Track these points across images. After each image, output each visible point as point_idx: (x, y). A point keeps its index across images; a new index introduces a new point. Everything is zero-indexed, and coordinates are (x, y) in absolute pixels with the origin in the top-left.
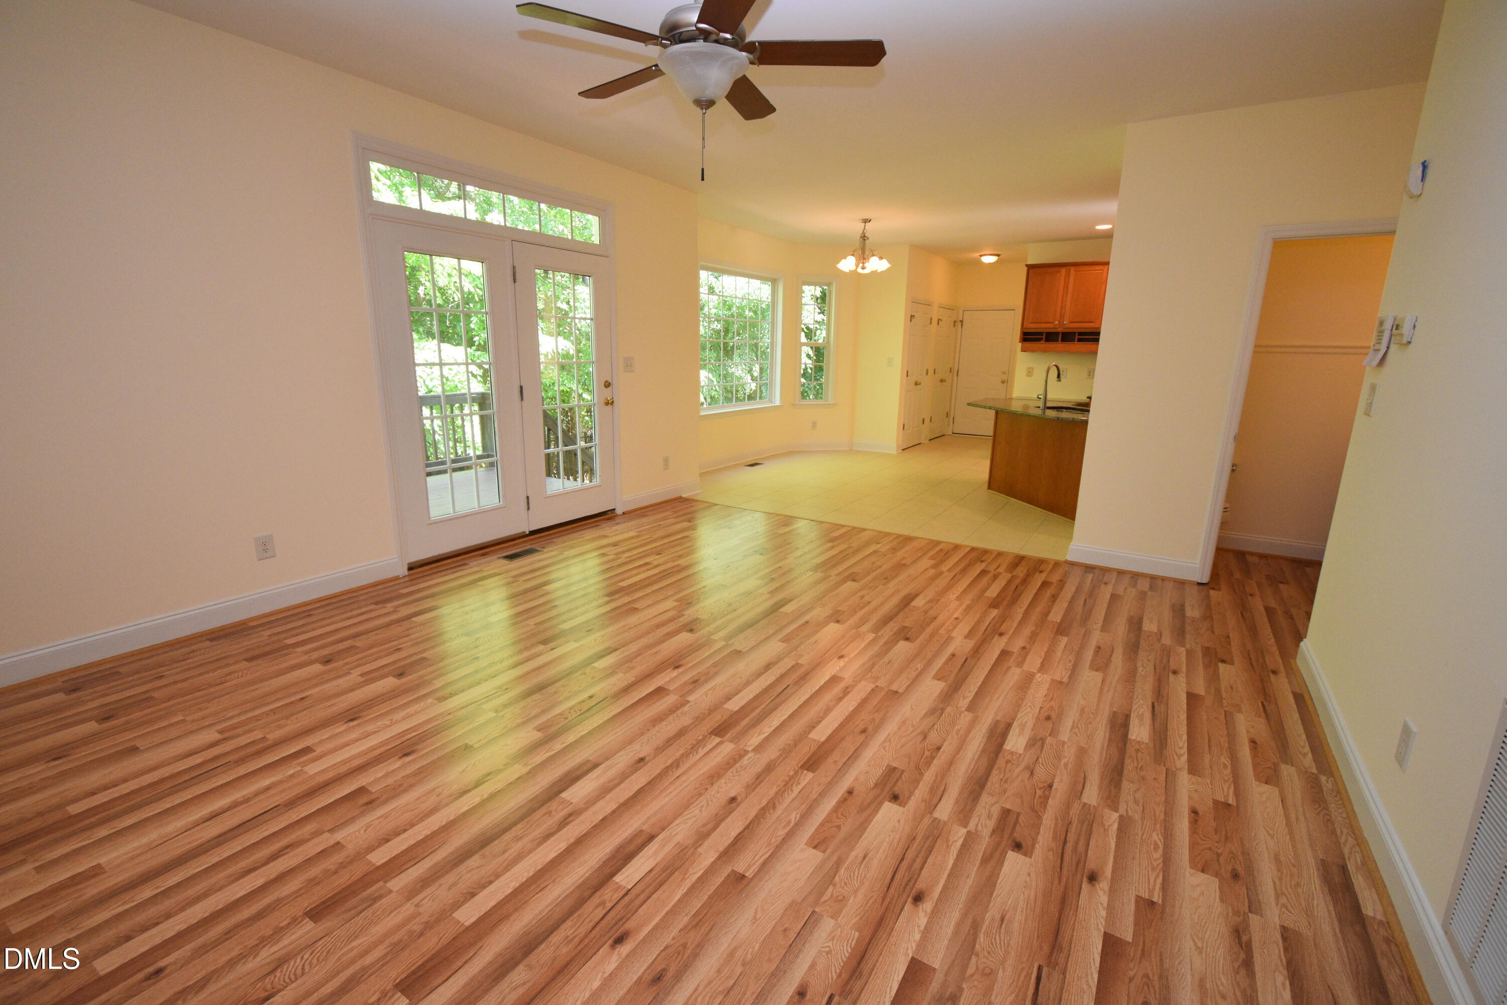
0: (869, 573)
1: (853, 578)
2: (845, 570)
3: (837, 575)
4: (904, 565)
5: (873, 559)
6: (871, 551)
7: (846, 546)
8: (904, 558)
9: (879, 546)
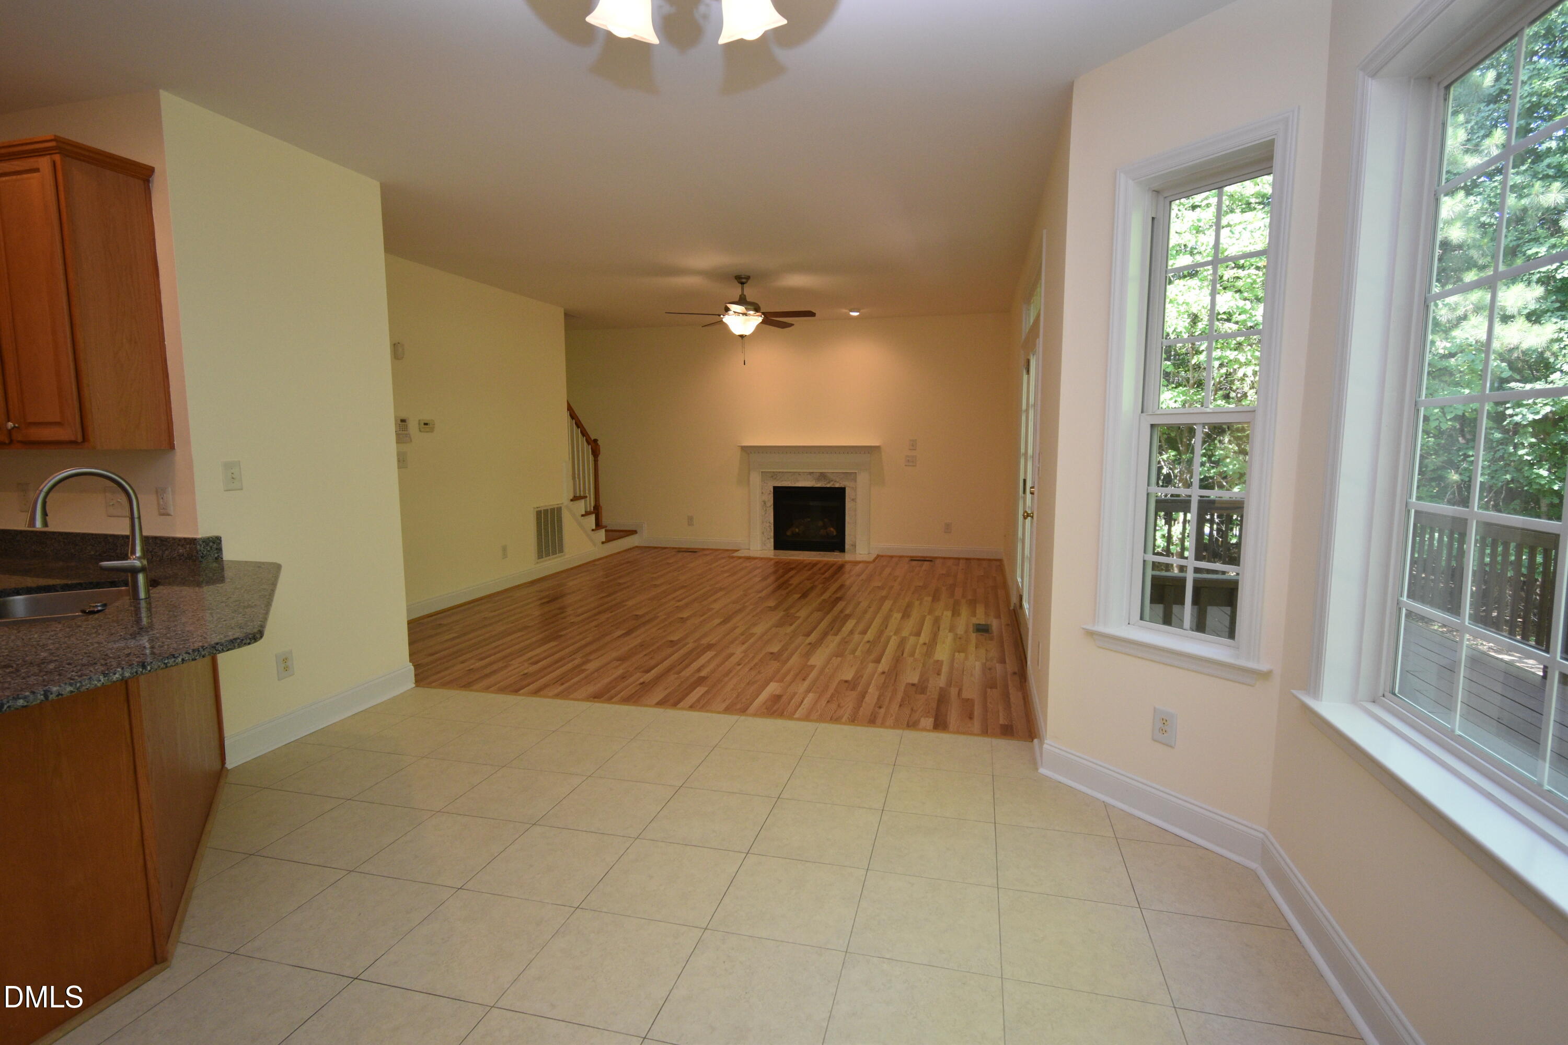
0: (658, 648)
1: (672, 643)
2: (680, 649)
3: (688, 643)
4: (618, 660)
5: (653, 662)
6: (653, 671)
7: (683, 674)
8: (616, 667)
9: (642, 680)
